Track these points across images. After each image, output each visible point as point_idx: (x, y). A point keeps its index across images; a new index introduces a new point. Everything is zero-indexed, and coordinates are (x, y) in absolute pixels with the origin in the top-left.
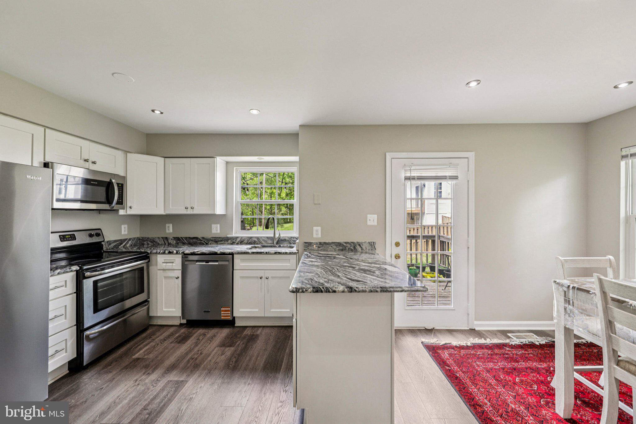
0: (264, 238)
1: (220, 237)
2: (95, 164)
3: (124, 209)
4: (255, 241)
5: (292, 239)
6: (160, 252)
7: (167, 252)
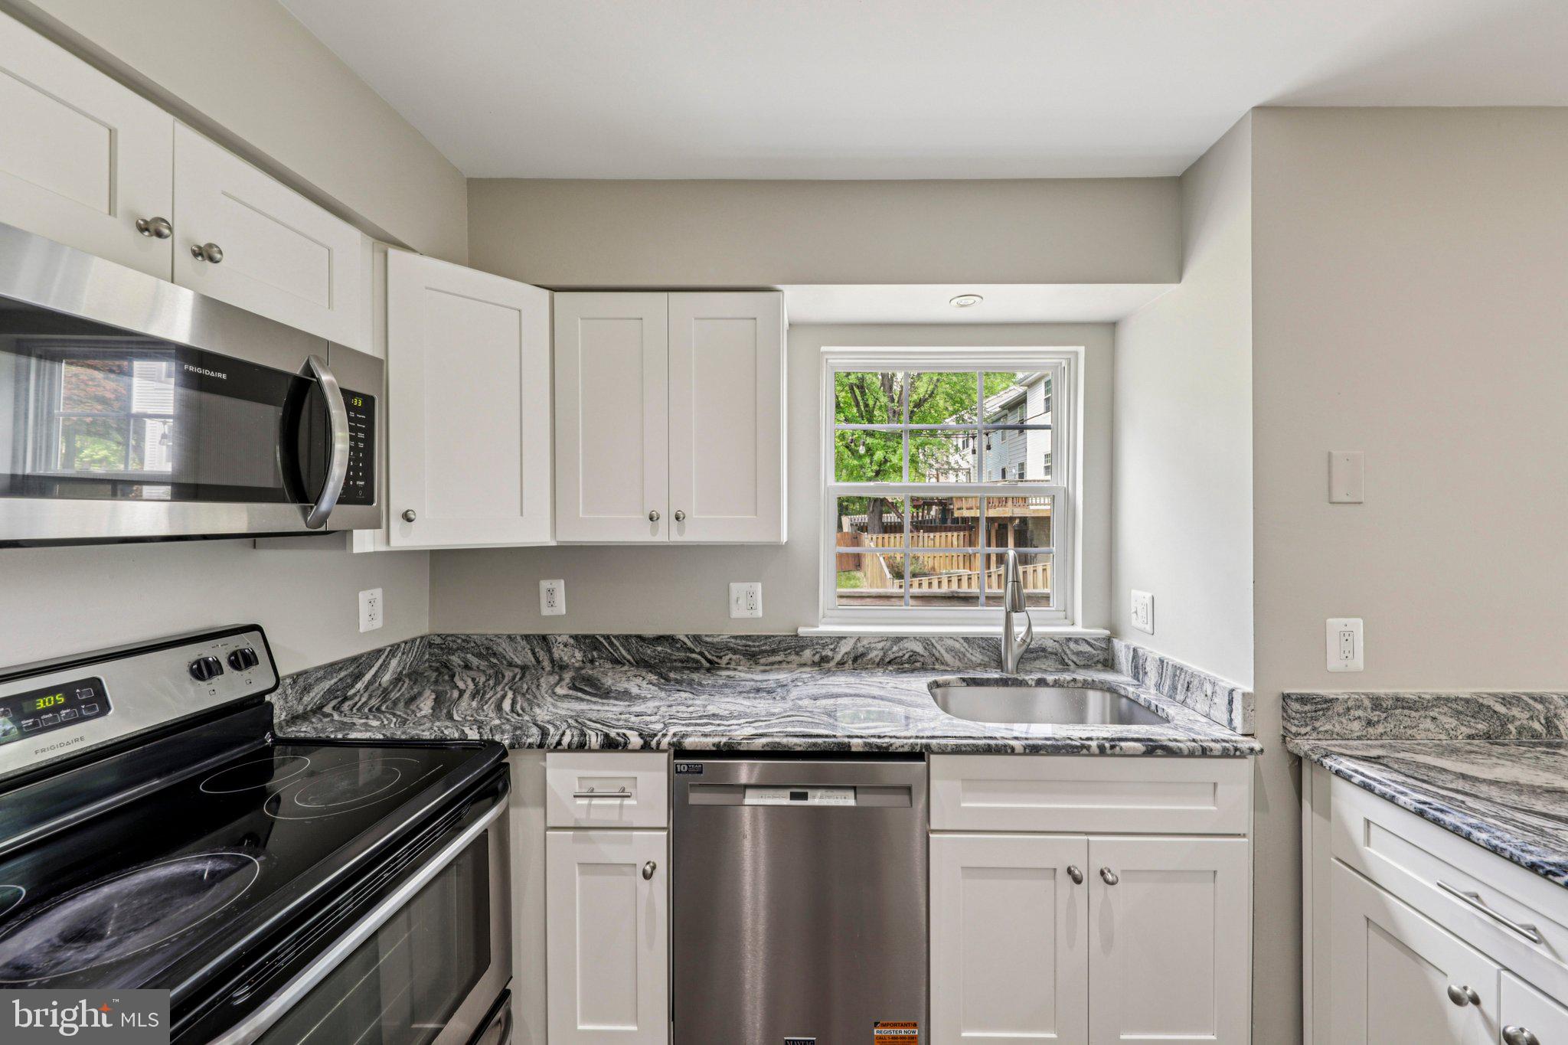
0: (951, 642)
1: (767, 637)
2: (212, 259)
3: (377, 525)
4: (915, 653)
5: (1072, 645)
6: (559, 743)
7: (594, 739)
